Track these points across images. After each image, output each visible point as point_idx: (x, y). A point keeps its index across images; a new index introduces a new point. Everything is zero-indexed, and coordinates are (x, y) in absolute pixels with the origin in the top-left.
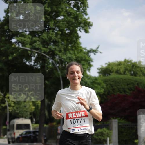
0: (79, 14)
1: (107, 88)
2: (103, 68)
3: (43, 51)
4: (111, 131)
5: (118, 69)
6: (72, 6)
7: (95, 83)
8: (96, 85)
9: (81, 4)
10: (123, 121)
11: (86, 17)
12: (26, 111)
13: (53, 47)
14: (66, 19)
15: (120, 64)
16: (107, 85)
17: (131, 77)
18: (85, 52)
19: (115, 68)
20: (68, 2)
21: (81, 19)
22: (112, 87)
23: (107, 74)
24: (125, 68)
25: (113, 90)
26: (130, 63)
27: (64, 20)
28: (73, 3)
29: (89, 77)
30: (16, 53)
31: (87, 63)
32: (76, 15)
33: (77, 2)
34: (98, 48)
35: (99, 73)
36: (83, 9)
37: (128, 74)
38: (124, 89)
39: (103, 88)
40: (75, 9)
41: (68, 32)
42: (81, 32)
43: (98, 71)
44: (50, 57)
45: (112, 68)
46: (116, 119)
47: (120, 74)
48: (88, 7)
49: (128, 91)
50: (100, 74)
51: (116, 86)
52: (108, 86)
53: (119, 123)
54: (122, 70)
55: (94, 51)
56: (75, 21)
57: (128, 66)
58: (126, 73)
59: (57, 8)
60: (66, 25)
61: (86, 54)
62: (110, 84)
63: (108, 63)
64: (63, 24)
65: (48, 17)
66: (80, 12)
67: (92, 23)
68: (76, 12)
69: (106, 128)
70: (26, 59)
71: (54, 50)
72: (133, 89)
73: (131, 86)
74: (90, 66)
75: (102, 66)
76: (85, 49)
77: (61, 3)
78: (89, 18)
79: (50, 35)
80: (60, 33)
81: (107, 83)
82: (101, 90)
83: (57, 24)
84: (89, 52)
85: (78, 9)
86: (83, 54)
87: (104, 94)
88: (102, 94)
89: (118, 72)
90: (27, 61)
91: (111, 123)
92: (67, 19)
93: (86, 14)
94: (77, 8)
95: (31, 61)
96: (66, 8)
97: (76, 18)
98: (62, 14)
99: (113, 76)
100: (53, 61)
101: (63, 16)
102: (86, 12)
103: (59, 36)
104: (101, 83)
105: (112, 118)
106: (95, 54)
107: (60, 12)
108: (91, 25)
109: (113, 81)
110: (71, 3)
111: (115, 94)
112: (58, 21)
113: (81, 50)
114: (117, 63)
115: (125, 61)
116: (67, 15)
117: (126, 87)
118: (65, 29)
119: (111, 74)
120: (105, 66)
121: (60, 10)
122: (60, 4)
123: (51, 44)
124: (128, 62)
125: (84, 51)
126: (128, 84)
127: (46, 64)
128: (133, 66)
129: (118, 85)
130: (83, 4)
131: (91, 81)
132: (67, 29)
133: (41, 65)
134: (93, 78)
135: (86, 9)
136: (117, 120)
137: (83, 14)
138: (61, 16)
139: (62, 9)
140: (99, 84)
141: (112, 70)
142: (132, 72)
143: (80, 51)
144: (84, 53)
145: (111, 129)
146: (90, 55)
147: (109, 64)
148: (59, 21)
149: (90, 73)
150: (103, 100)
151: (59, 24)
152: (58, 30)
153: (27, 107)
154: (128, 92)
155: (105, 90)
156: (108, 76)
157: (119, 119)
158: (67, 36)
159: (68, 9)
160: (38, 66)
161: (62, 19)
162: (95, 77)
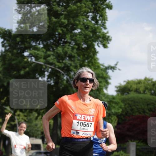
0: (98, 27)
1: (126, 108)
2: (122, 86)
3: (57, 66)
4: (129, 155)
5: (138, 88)
6: (90, 19)
7: (113, 102)
8: (114, 105)
9: (99, 16)
10: (142, 144)
11: (105, 31)
12: (37, 130)
13: (69, 62)
14: (83, 32)
15: (139, 82)
16: (125, 105)
17: (151, 97)
18: (103, 68)
19: (135, 87)
20: (85, 14)
21: (100, 32)
22: (131, 106)
23: (126, 92)
24: (145, 86)
25: (132, 110)
26: (150, 82)
27: (81, 33)
28: (91, 15)
29: (106, 96)
30: (28, 68)
31: (105, 80)
32: (94, 29)
33: (96, 15)
34: (116, 65)
35: (117, 91)
36: (102, 23)
37: (148, 93)
38: (143, 109)
39: (121, 107)
40: (93, 22)
41: (85, 47)
42: (99, 46)
43: (116, 89)
44: (65, 73)
45: (131, 86)
46: (134, 141)
47: (140, 93)
48: (107, 20)
49: (147, 111)
50: (118, 93)
51: (135, 106)
52: (127, 106)
53: (137, 146)
54: (142, 89)
55: (113, 68)
56: (93, 35)
57: (148, 84)
58: (146, 92)
59: (74, 21)
60: (83, 39)
61: (104, 71)
62: (129, 104)
63: (127, 81)
64: (80, 38)
65: (64, 29)
66: (98, 25)
67: (111, 38)
68: (94, 25)
69: (123, 151)
70: (38, 74)
71: (69, 65)
72: (153, 109)
73: (151, 106)
74: (108, 83)
75: (120, 84)
76: (103, 65)
77: (79, 15)
78: (108, 32)
79: (66, 49)
80: (76, 47)
81: (126, 102)
82: (118, 110)
83: (74, 38)
84: (107, 68)
85: (97, 22)
86: (100, 71)
87: (121, 114)
88: (119, 114)
89: (137, 91)
90: (40, 76)
91: (128, 146)
92: (85, 32)
93: (105, 28)
94: (95, 21)
95: (44, 77)
96: (84, 20)
97: (94, 31)
98: (79, 27)
99: (132, 95)
100: (68, 77)
101: (80, 29)
102: (105, 26)
103: (75, 51)
104: (119, 103)
105: (129, 141)
106: (113, 71)
107: (77, 25)
108: (110, 40)
109: (132, 101)
110: (89, 16)
111: (134, 114)
112: (74, 34)
113: (99, 67)
114: (136, 81)
115: (146, 79)
116: (84, 28)
117: (146, 107)
118: (82, 43)
119: (129, 92)
120: (123, 84)
121: (77, 22)
122: (77, 16)
123: (66, 58)
124: (149, 80)
125: (101, 67)
126: (148, 105)
127: (60, 81)
128: (154, 85)
129: (137, 105)
130: (102, 17)
131: (109, 100)
132: (84, 43)
133: (55, 81)
134: (110, 97)
135: (105, 23)
136: (135, 143)
137: (102, 28)
138: (78, 29)
139: (80, 21)
140: (117, 103)
141: (131, 89)
142: (153, 92)
143: (97, 67)
144: (102, 70)
145: (129, 153)
146: (108, 72)
147: (128, 83)
148: (76, 35)
149: (107, 91)
150: (120, 121)
151: (76, 38)
152: (74, 44)
153: (38, 126)
154: (147, 113)
155: (122, 110)
156: (126, 95)
157: (138, 141)
158: (84, 51)
159: (85, 22)
160: (52, 82)
161: (79, 32)
162: (112, 96)
